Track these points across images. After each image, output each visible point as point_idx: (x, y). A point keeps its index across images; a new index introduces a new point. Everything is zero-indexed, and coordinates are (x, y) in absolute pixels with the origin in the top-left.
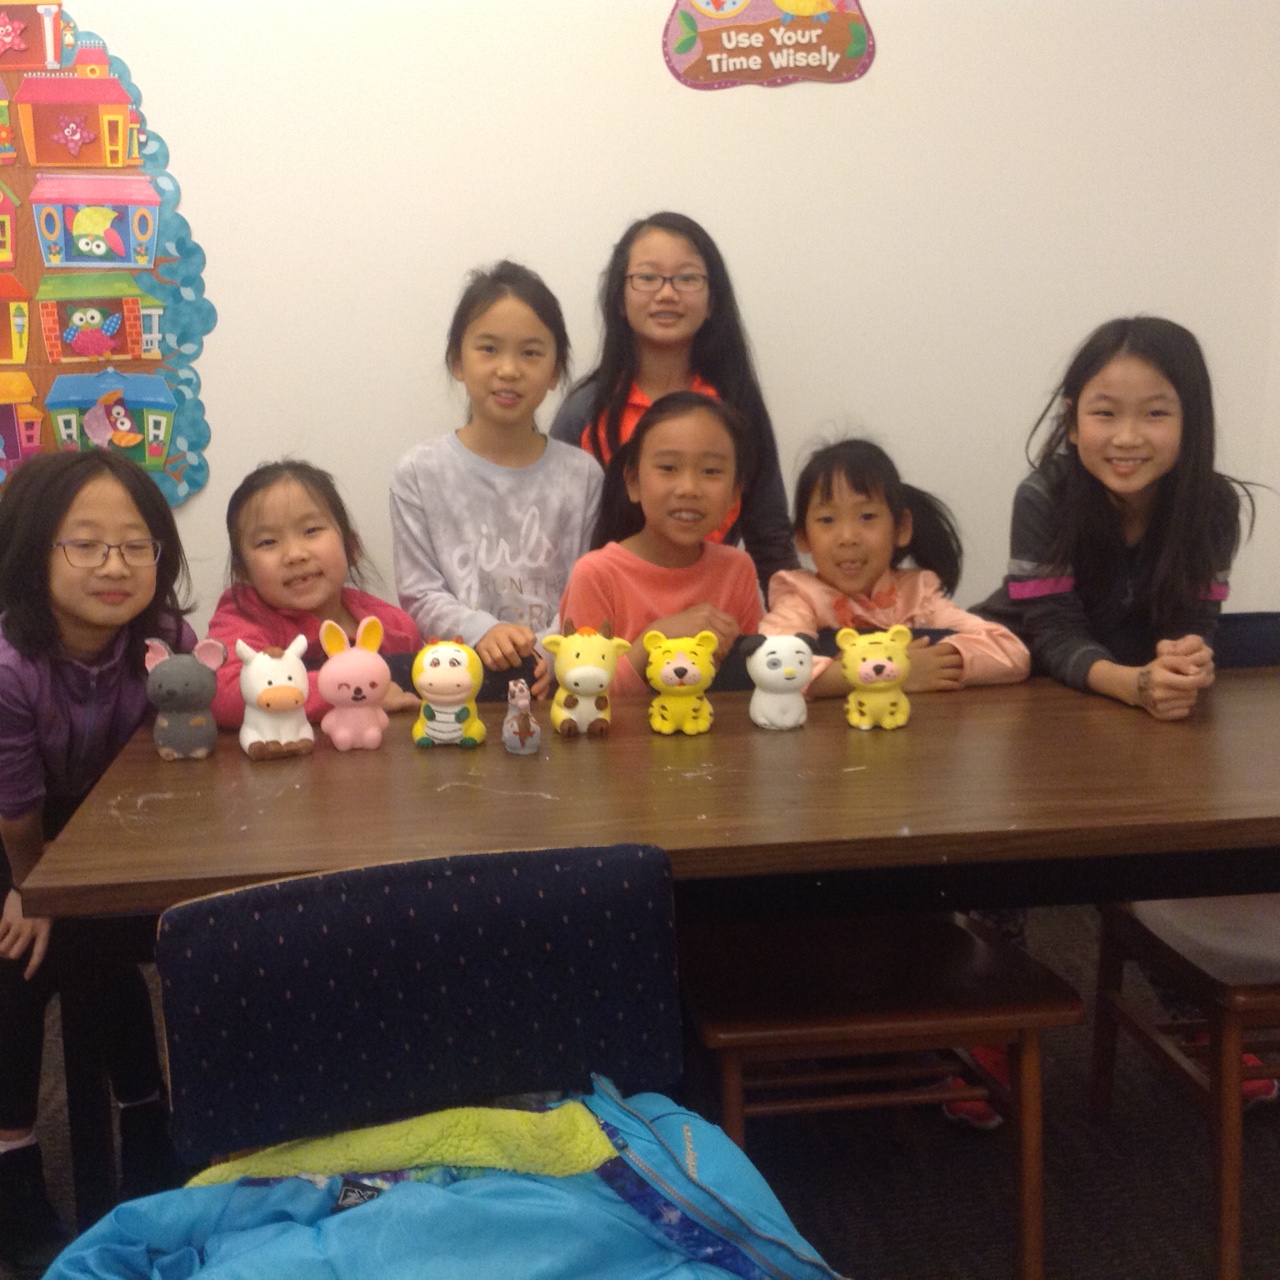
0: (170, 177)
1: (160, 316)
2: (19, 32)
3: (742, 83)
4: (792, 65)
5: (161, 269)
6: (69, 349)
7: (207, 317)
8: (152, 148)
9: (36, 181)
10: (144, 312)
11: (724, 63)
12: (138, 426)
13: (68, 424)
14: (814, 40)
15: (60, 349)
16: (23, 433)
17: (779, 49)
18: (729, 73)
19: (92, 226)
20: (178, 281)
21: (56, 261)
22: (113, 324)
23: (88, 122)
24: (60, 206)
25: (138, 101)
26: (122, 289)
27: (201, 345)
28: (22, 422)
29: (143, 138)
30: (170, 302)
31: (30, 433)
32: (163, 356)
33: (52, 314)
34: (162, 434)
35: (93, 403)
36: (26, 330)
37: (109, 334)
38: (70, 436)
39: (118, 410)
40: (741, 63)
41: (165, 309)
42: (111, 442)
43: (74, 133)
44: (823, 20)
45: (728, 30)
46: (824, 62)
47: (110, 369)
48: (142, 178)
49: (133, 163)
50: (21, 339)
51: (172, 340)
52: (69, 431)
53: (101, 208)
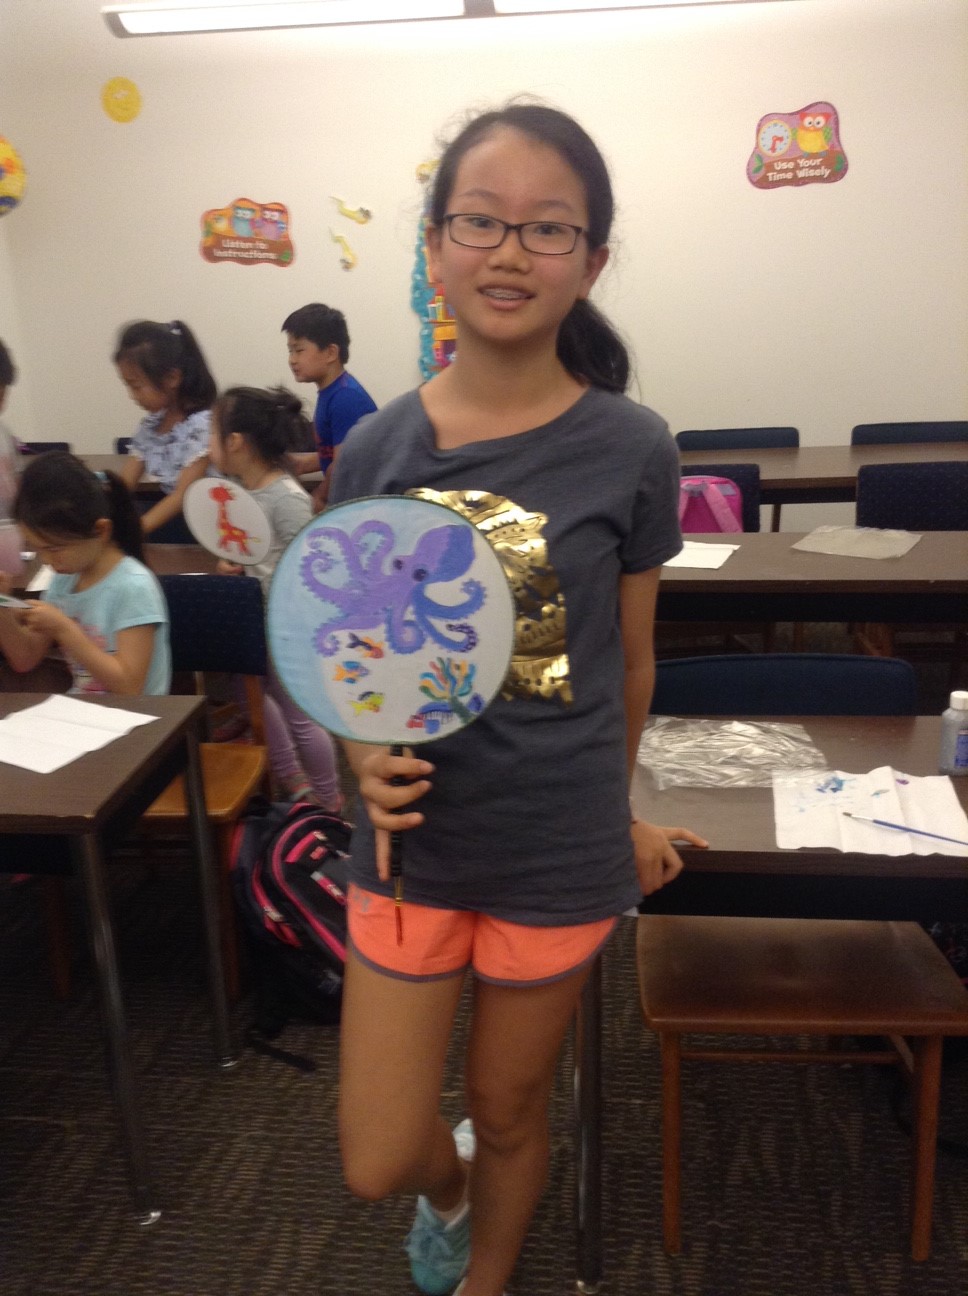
3: (783, 185)
4: (807, 176)
11: (775, 177)
14: (819, 164)
17: (801, 169)
18: (777, 181)
40: (783, 176)
44: (823, 154)
45: (778, 161)
46: (823, 174)
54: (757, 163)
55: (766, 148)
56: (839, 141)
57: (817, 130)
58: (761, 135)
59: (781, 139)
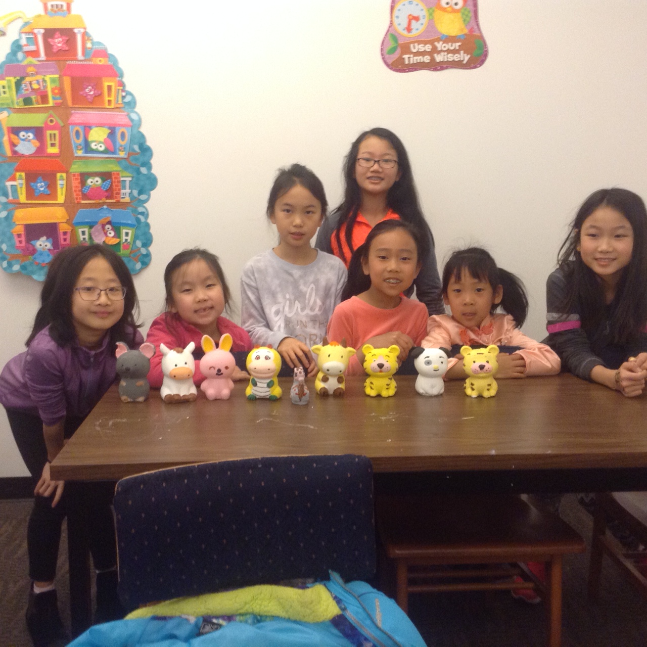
0: (136, 113)
1: (130, 181)
2: (65, 41)
3: (420, 70)
4: (445, 60)
5: (131, 158)
6: (85, 196)
7: (152, 182)
8: (128, 99)
9: (72, 114)
10: (122, 179)
11: (411, 59)
12: (118, 235)
13: (83, 233)
14: (457, 48)
15: (81, 196)
16: (62, 237)
17: (439, 52)
18: (414, 64)
19: (98, 136)
20: (139, 164)
21: (80, 153)
22: (107, 185)
23: (97, 85)
24: (83, 127)
25: (122, 76)
26: (112, 168)
27: (149, 196)
28: (61, 231)
29: (124, 94)
30: (135, 174)
31: (65, 237)
32: (131, 200)
33: (77, 179)
34: (129, 238)
35: (97, 223)
36: (65, 186)
37: (105, 190)
38: (84, 239)
39: (108, 226)
40: (420, 59)
41: (133, 177)
42: (104, 242)
43: (90, 91)
44: (462, 38)
45: (414, 42)
46: (462, 59)
47: (105, 207)
48: (123, 113)
49: (118, 106)
50: (62, 190)
51: (135, 193)
52: (84, 237)
53: (103, 128)
54: (392, 44)
55: (401, 28)
56: (478, 25)
57: (454, 11)
58: (396, 13)
59: (417, 19)
